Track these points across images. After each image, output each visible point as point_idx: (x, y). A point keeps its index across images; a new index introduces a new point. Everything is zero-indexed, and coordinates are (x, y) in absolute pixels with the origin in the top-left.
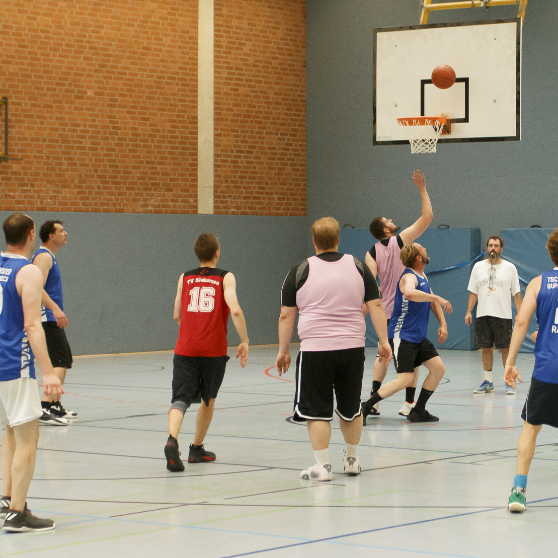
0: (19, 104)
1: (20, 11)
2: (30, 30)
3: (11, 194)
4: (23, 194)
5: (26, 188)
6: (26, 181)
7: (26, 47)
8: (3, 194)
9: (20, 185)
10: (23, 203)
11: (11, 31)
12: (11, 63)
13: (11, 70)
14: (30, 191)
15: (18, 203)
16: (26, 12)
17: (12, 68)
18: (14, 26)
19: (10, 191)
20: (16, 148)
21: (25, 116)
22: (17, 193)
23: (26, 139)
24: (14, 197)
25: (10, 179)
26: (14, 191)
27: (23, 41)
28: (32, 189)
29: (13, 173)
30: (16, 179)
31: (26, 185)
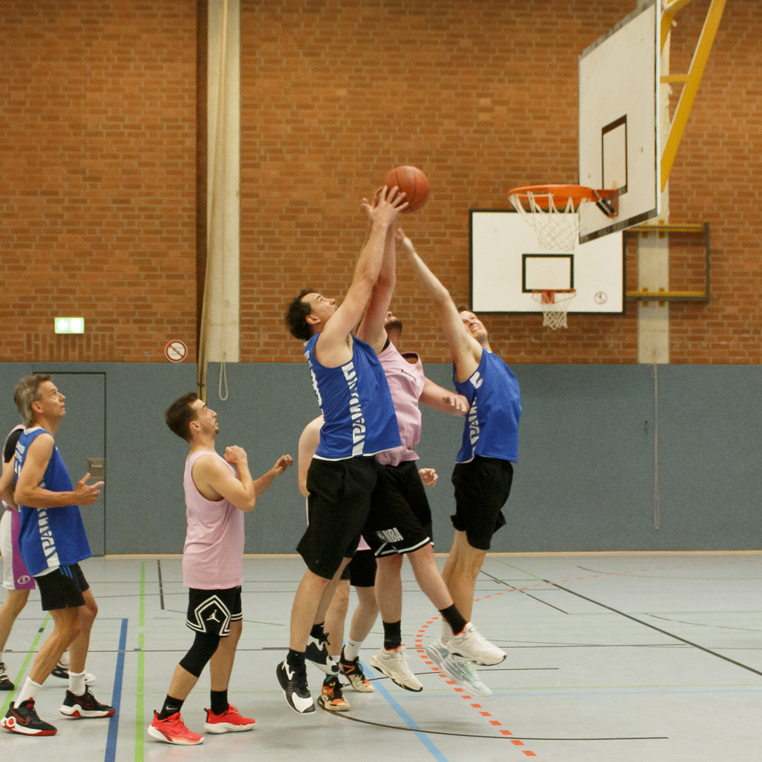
0: (736, 231)
1: (734, 115)
2: (751, 137)
3: (723, 343)
4: (742, 343)
5: (746, 335)
6: (746, 327)
7: (746, 158)
8: (711, 343)
9: (735, 332)
10: (742, 354)
11: (721, 141)
12: (721, 180)
13: (721, 189)
14: (753, 339)
15: (735, 354)
16: (746, 115)
17: (725, 186)
18: (727, 134)
19: (721, 339)
20: (730, 286)
21: (744, 245)
22: (732, 343)
23: (747, 274)
24: (727, 347)
25: (721, 325)
26: (729, 339)
27: (742, 151)
28: (756, 336)
29: (725, 317)
30: (730, 325)
31: (748, 332)
